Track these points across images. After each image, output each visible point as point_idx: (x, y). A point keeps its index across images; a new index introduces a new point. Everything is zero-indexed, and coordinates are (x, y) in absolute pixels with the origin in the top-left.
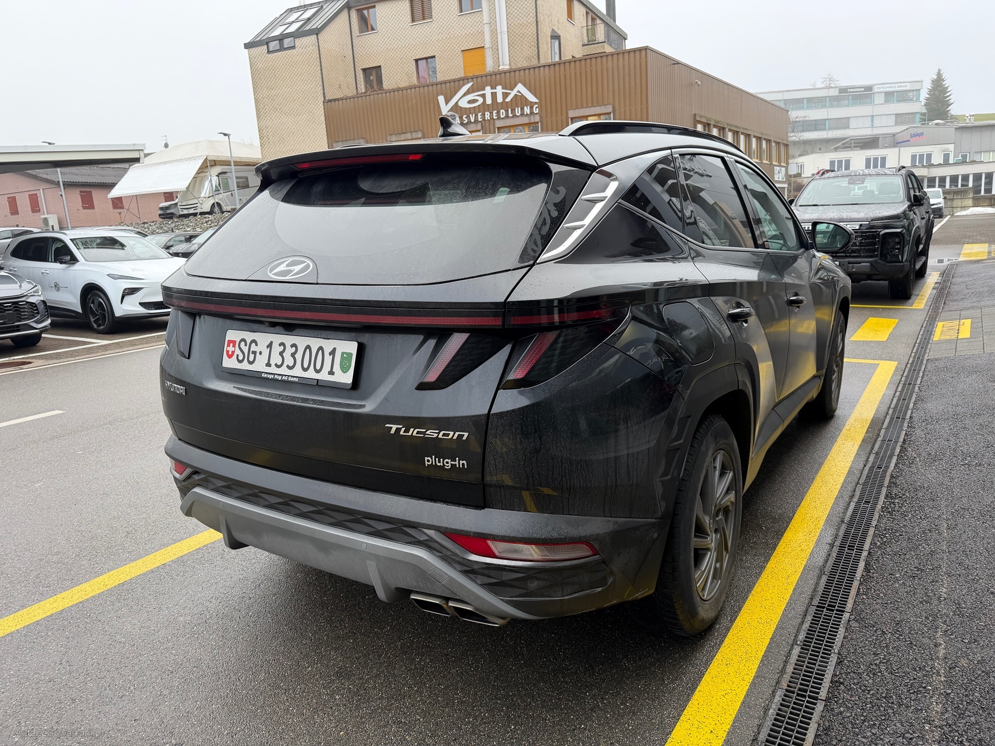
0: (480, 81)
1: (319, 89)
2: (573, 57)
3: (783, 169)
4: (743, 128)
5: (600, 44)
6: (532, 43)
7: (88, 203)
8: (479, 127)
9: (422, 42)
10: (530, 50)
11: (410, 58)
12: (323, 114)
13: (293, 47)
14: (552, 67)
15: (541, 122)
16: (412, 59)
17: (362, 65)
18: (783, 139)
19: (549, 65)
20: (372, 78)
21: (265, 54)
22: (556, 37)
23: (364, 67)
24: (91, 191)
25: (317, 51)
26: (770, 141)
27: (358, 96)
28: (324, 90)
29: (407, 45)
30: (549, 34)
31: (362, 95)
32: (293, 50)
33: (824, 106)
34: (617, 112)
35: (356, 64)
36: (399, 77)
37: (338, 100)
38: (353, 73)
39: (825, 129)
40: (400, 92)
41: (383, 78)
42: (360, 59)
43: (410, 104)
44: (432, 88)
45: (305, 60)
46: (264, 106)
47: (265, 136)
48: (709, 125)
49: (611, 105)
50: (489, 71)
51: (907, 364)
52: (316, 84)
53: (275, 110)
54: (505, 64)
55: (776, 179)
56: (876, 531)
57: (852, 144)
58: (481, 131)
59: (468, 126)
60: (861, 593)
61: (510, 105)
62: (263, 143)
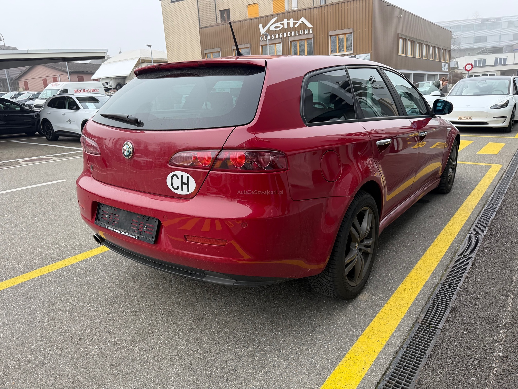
0: (282, 16)
1: (197, 22)
2: (332, 2)
3: (447, 64)
4: (426, 41)
8: (280, 41)
12: (199, 35)
15: (314, 37)
16: (246, 5)
17: (220, 8)
18: (448, 48)
19: (319, 7)
20: (224, 15)
21: (169, 3)
23: (221, 10)
24: (83, 76)
26: (440, 48)
27: (217, 25)
28: (199, 22)
32: (184, 1)
33: (473, 30)
34: (355, 32)
35: (216, 7)
36: (239, 15)
37: (207, 27)
38: (215, 13)
40: (239, 22)
41: (230, 15)
42: (218, 5)
43: (244, 29)
44: (256, 20)
45: (190, 6)
46: (169, 31)
47: (169, 47)
48: (406, 39)
49: (352, 29)
50: (287, 11)
51: (508, 166)
52: (196, 19)
53: (174, 33)
54: (295, 7)
55: (443, 70)
56: (480, 249)
57: (488, 51)
58: (281, 43)
59: (275, 40)
60: (468, 278)
61: (297, 29)
62: (168, 51)
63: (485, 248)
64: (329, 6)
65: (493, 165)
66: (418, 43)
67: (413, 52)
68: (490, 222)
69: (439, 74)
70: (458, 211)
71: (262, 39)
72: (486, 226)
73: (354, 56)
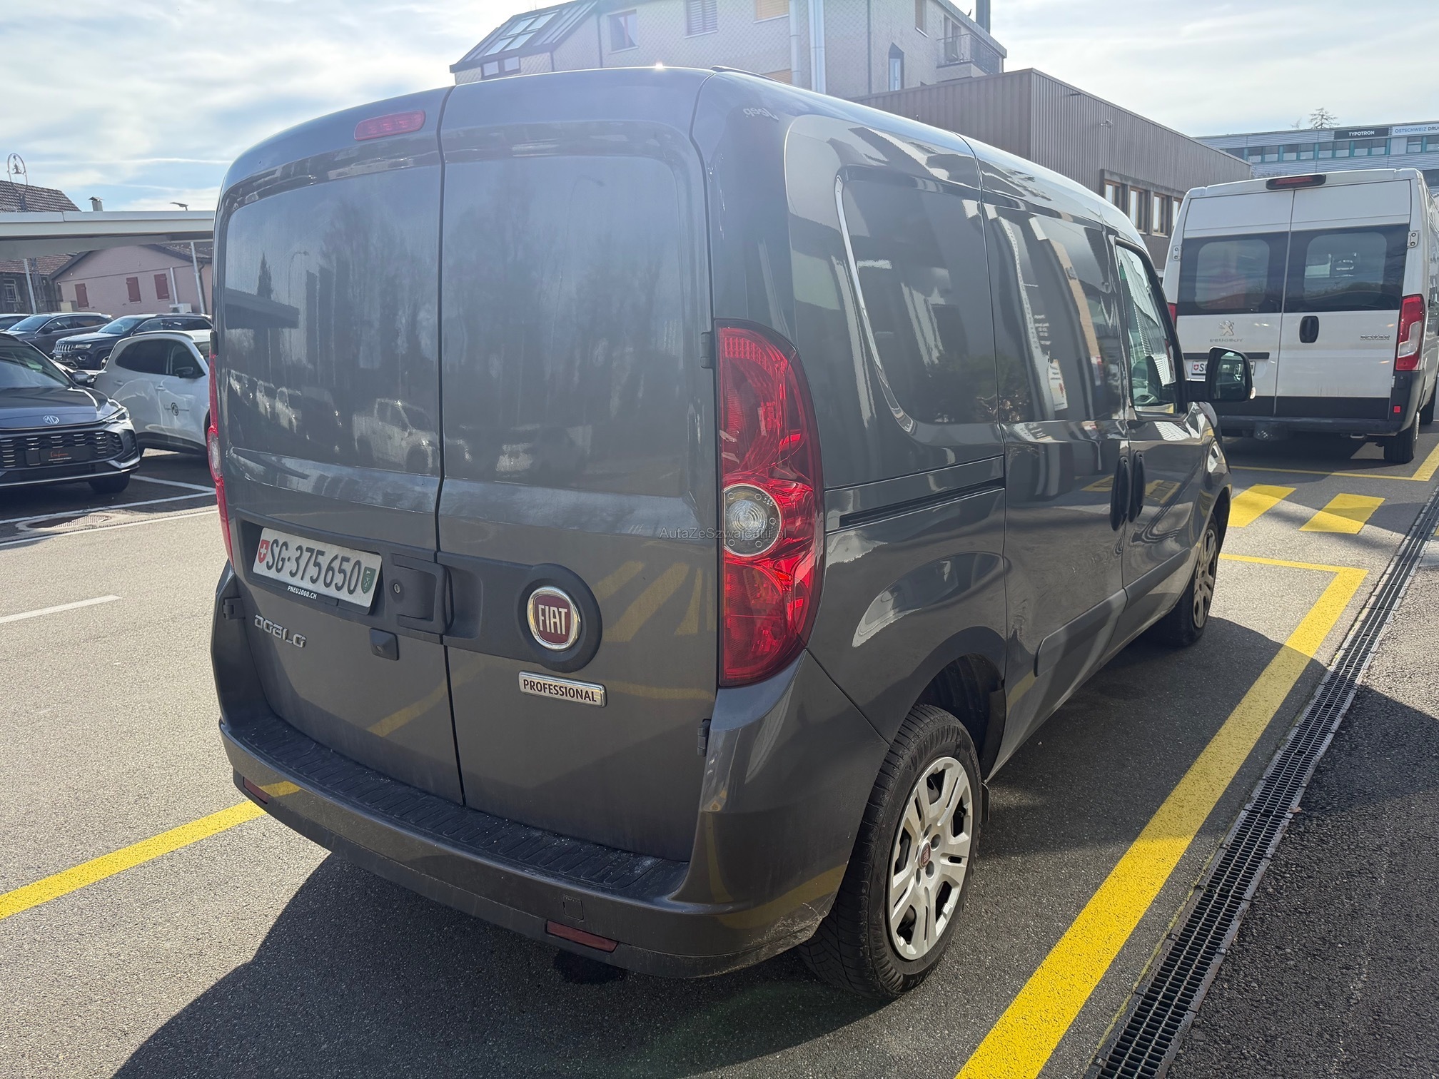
2: (922, 84)
4: (1178, 191)
5: (964, 66)
6: (861, 64)
10: (859, 71)
13: (518, 71)
14: (889, 99)
22: (896, 53)
30: (887, 50)
33: (1312, 157)
48: (1124, 186)
51: (1383, 575)
64: (911, 95)
65: (1342, 570)
66: (1157, 194)
67: (1145, 220)
68: (1310, 771)
72: (1297, 784)
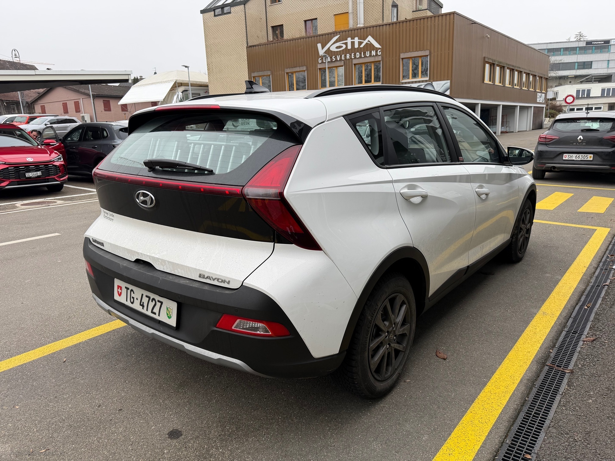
0: (344, 34)
1: (244, 39)
2: (406, 19)
3: (543, 95)
4: (517, 67)
5: (424, 11)
6: (379, 10)
7: (107, 108)
8: (342, 63)
9: (309, 9)
10: (378, 14)
11: (301, 20)
12: (246, 55)
13: (230, 13)
14: (391, 25)
15: (382, 60)
16: (303, 21)
17: (272, 24)
18: (544, 75)
19: (389, 24)
20: (277, 32)
21: (212, 17)
22: (395, 6)
23: (273, 25)
24: (109, 101)
25: (244, 15)
26: (535, 76)
27: (269, 43)
28: (247, 39)
29: (300, 11)
30: (391, 4)
31: (270, 43)
32: (230, 15)
33: (576, 54)
34: (432, 55)
35: (268, 23)
36: (294, 32)
37: (255, 46)
38: (266, 29)
39: (574, 69)
40: (294, 41)
41: (284, 32)
42: (270, 20)
43: (300, 48)
44: (314, 38)
45: (237, 21)
46: (211, 50)
47: (211, 68)
48: (494, 64)
49: (429, 51)
50: (351, 28)
52: (243, 36)
53: (217, 52)
54: (361, 23)
55: (538, 101)
56: (579, 356)
57: (593, 79)
58: (344, 66)
59: (336, 62)
60: (562, 404)
61: (362, 50)
62: (209, 73)
63: (587, 355)
64: (401, 23)
65: (598, 228)
66: (508, 68)
67: (502, 80)
68: (593, 314)
69: (534, 107)
70: (551, 296)
71: (321, 61)
72: (588, 319)
73: (430, 83)
